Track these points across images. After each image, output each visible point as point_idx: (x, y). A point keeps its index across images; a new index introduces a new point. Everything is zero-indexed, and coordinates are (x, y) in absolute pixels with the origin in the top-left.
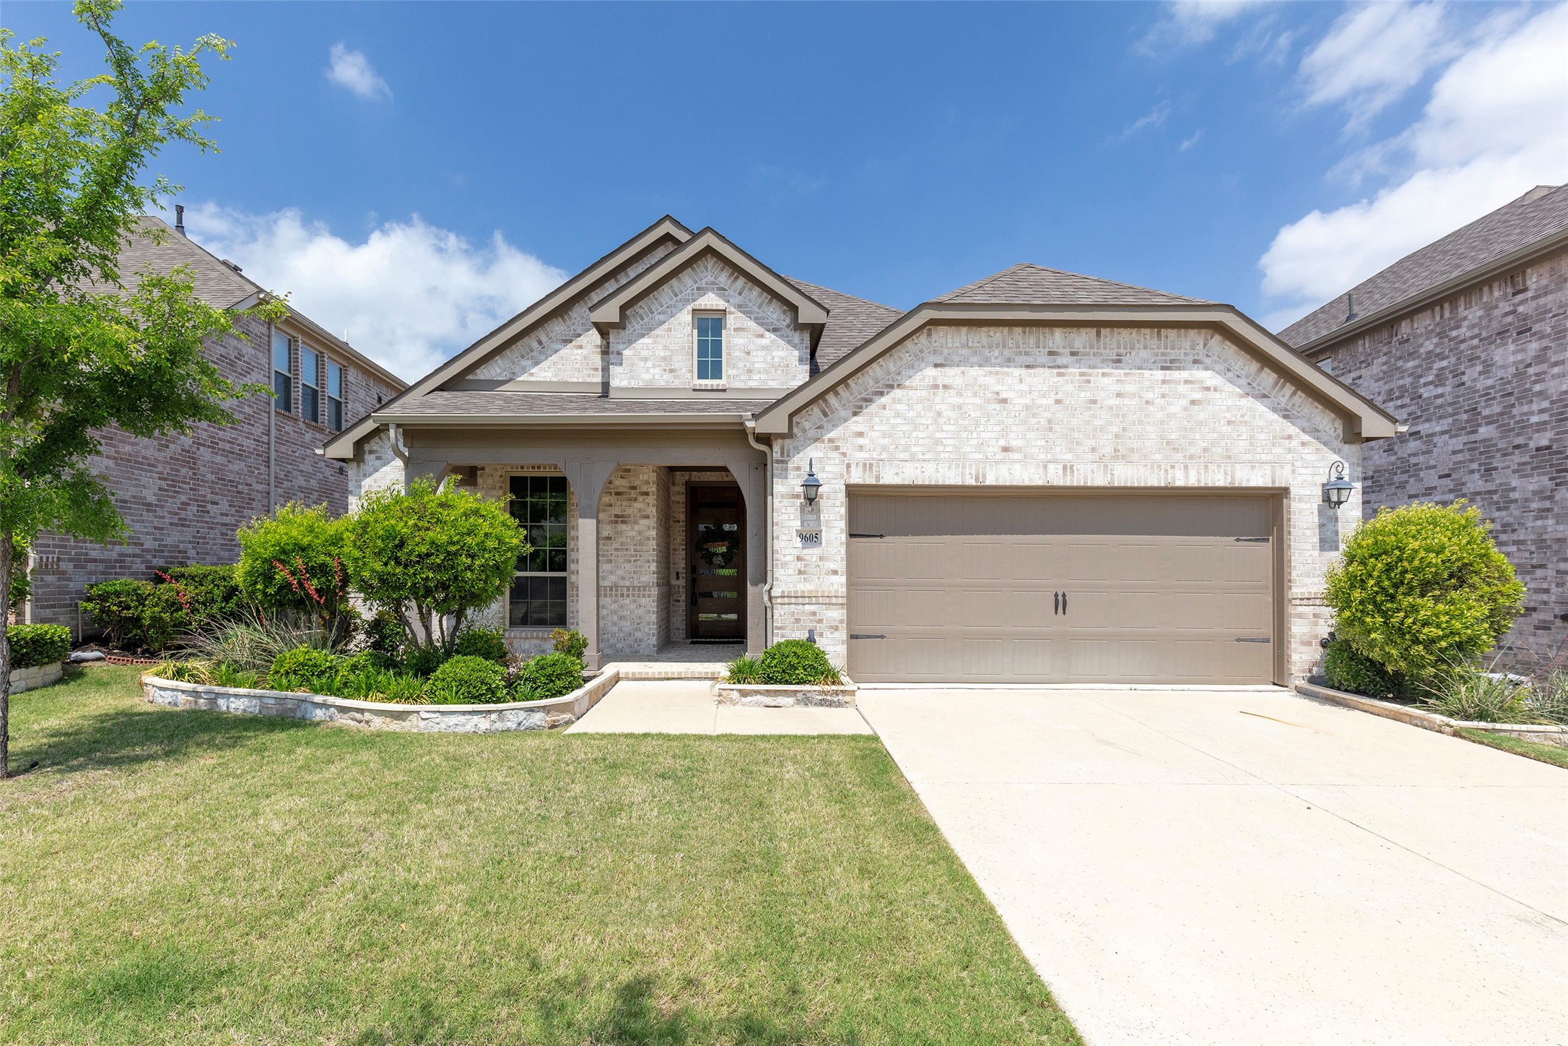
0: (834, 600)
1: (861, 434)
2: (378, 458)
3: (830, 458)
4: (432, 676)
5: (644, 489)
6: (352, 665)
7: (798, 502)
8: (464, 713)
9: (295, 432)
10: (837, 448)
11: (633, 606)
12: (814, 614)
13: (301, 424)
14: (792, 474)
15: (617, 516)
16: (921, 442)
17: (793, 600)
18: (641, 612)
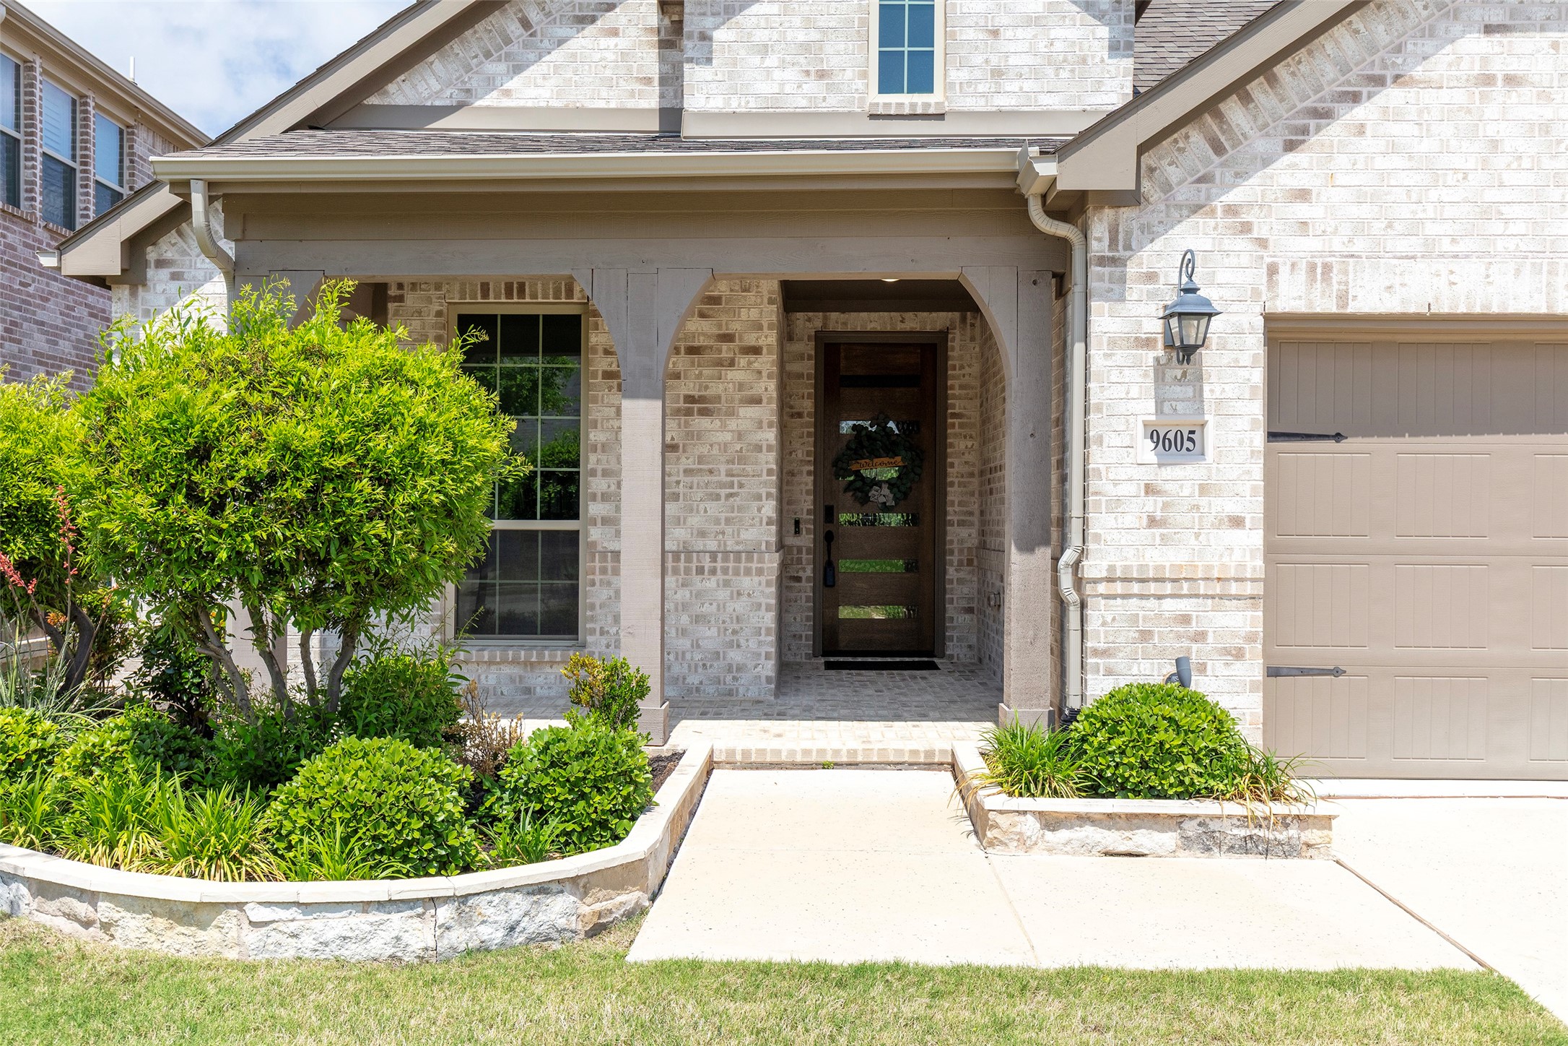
0: (1234, 588)
1: (1303, 195)
2: (175, 277)
3: (1227, 253)
4: (283, 791)
5: (751, 339)
6: (86, 755)
7: (1149, 356)
8: (366, 906)
9: (26, 245)
10: (1246, 228)
11: (723, 594)
12: (1185, 619)
13: (40, 232)
14: (1135, 290)
15: (690, 399)
16: (1449, 212)
17: (1136, 588)
18: (740, 606)
